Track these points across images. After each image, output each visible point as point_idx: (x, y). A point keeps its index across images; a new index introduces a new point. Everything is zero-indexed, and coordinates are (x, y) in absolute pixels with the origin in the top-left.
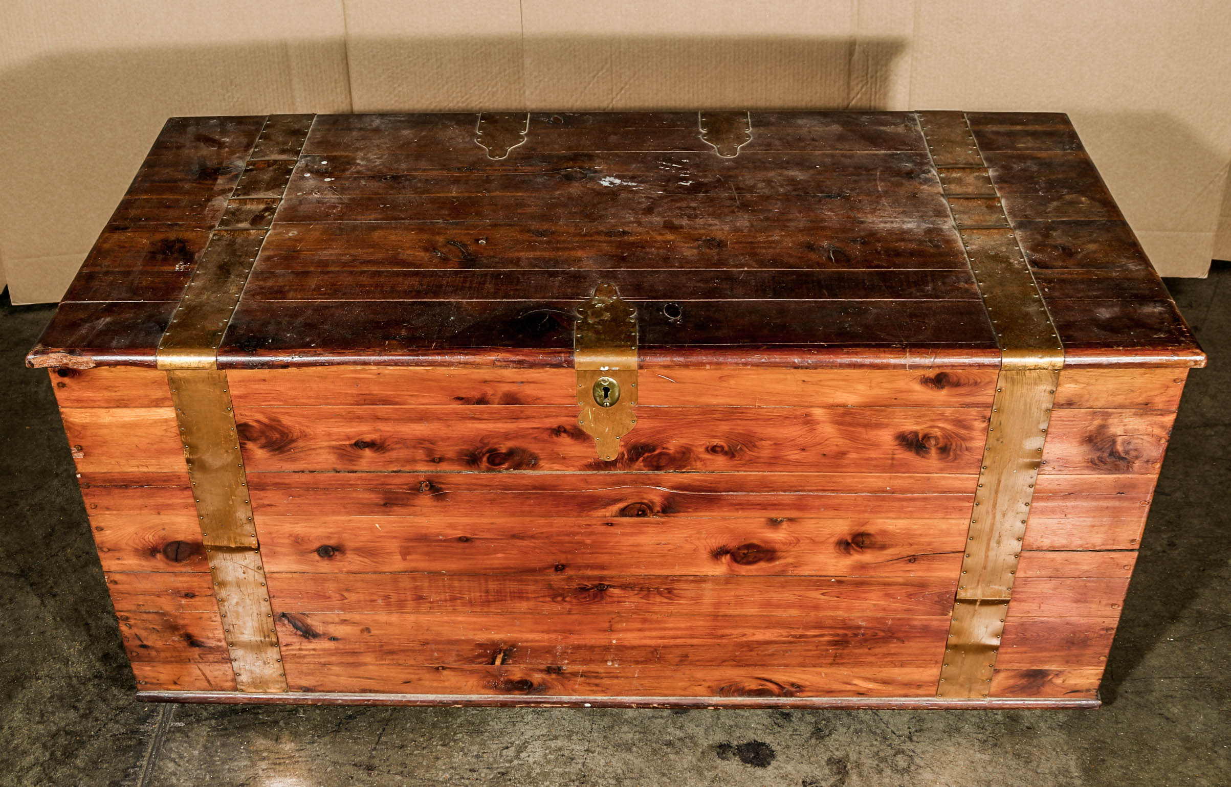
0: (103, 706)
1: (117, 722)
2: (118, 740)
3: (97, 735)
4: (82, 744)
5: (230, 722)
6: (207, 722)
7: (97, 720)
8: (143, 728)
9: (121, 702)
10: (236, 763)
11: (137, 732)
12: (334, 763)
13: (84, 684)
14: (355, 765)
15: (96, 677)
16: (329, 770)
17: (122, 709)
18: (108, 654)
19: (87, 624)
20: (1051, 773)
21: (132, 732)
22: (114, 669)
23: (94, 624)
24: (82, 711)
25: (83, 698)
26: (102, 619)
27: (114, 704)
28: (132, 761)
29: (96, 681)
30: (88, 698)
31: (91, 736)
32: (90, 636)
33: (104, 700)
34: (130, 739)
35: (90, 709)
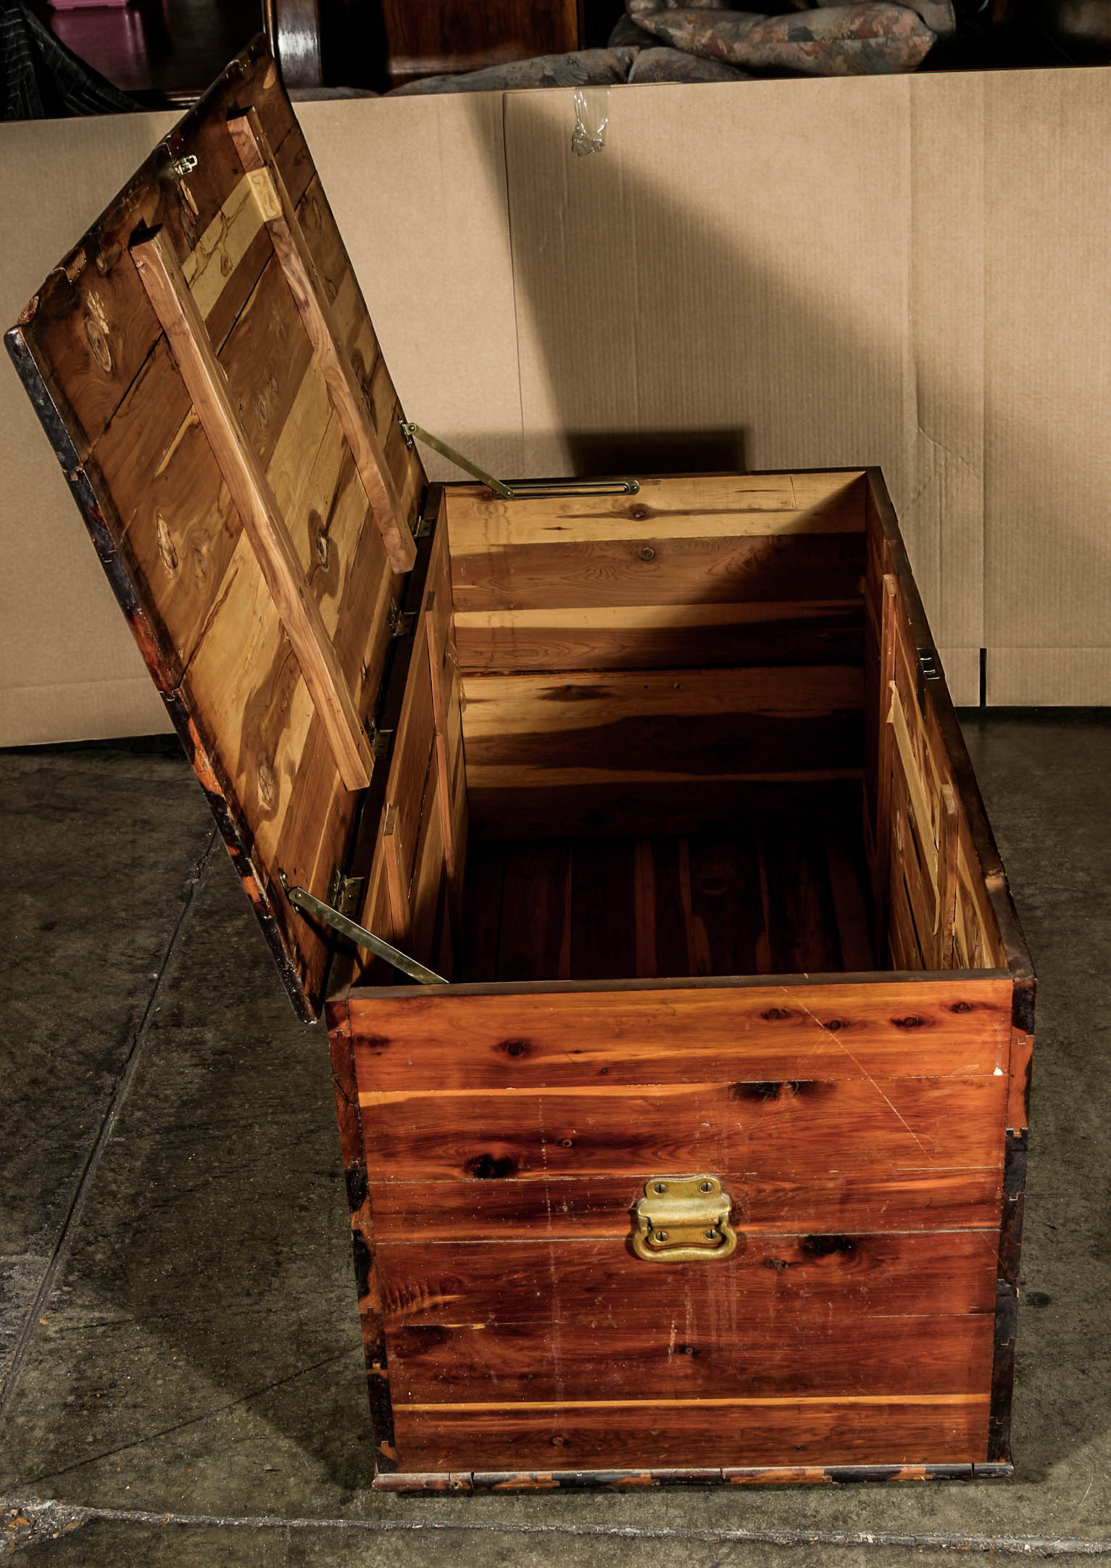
0: (33, 1125)
1: (48, 1138)
2: (51, 1153)
3: (26, 1150)
4: (10, 1158)
5: (176, 1136)
6: (151, 1137)
7: (25, 1137)
8: (77, 1144)
9: (53, 1121)
10: (183, 1172)
11: (72, 1146)
12: (294, 1172)
13: (9, 1105)
14: (317, 1173)
15: (23, 1099)
16: (287, 1177)
17: (54, 1128)
18: (36, 1079)
19: (11, 1053)
20: (1103, 1178)
21: (66, 1147)
22: (44, 1092)
23: (19, 1053)
24: (8, 1130)
25: (9, 1119)
26: (28, 1048)
27: (44, 1122)
28: (66, 1172)
29: (24, 1103)
30: (15, 1118)
31: (20, 1151)
32: (15, 1063)
33: (33, 1120)
34: (64, 1152)
35: (17, 1128)
